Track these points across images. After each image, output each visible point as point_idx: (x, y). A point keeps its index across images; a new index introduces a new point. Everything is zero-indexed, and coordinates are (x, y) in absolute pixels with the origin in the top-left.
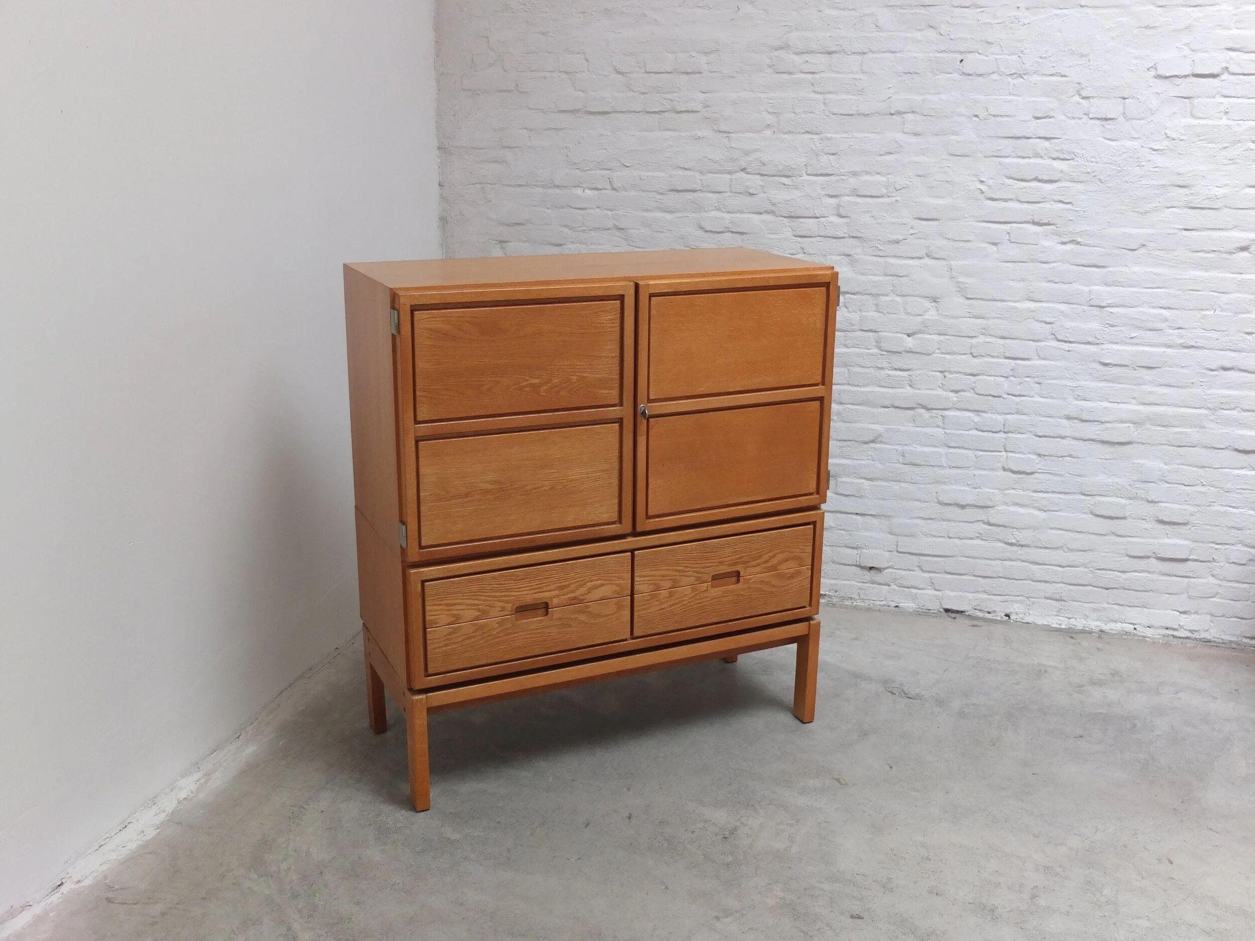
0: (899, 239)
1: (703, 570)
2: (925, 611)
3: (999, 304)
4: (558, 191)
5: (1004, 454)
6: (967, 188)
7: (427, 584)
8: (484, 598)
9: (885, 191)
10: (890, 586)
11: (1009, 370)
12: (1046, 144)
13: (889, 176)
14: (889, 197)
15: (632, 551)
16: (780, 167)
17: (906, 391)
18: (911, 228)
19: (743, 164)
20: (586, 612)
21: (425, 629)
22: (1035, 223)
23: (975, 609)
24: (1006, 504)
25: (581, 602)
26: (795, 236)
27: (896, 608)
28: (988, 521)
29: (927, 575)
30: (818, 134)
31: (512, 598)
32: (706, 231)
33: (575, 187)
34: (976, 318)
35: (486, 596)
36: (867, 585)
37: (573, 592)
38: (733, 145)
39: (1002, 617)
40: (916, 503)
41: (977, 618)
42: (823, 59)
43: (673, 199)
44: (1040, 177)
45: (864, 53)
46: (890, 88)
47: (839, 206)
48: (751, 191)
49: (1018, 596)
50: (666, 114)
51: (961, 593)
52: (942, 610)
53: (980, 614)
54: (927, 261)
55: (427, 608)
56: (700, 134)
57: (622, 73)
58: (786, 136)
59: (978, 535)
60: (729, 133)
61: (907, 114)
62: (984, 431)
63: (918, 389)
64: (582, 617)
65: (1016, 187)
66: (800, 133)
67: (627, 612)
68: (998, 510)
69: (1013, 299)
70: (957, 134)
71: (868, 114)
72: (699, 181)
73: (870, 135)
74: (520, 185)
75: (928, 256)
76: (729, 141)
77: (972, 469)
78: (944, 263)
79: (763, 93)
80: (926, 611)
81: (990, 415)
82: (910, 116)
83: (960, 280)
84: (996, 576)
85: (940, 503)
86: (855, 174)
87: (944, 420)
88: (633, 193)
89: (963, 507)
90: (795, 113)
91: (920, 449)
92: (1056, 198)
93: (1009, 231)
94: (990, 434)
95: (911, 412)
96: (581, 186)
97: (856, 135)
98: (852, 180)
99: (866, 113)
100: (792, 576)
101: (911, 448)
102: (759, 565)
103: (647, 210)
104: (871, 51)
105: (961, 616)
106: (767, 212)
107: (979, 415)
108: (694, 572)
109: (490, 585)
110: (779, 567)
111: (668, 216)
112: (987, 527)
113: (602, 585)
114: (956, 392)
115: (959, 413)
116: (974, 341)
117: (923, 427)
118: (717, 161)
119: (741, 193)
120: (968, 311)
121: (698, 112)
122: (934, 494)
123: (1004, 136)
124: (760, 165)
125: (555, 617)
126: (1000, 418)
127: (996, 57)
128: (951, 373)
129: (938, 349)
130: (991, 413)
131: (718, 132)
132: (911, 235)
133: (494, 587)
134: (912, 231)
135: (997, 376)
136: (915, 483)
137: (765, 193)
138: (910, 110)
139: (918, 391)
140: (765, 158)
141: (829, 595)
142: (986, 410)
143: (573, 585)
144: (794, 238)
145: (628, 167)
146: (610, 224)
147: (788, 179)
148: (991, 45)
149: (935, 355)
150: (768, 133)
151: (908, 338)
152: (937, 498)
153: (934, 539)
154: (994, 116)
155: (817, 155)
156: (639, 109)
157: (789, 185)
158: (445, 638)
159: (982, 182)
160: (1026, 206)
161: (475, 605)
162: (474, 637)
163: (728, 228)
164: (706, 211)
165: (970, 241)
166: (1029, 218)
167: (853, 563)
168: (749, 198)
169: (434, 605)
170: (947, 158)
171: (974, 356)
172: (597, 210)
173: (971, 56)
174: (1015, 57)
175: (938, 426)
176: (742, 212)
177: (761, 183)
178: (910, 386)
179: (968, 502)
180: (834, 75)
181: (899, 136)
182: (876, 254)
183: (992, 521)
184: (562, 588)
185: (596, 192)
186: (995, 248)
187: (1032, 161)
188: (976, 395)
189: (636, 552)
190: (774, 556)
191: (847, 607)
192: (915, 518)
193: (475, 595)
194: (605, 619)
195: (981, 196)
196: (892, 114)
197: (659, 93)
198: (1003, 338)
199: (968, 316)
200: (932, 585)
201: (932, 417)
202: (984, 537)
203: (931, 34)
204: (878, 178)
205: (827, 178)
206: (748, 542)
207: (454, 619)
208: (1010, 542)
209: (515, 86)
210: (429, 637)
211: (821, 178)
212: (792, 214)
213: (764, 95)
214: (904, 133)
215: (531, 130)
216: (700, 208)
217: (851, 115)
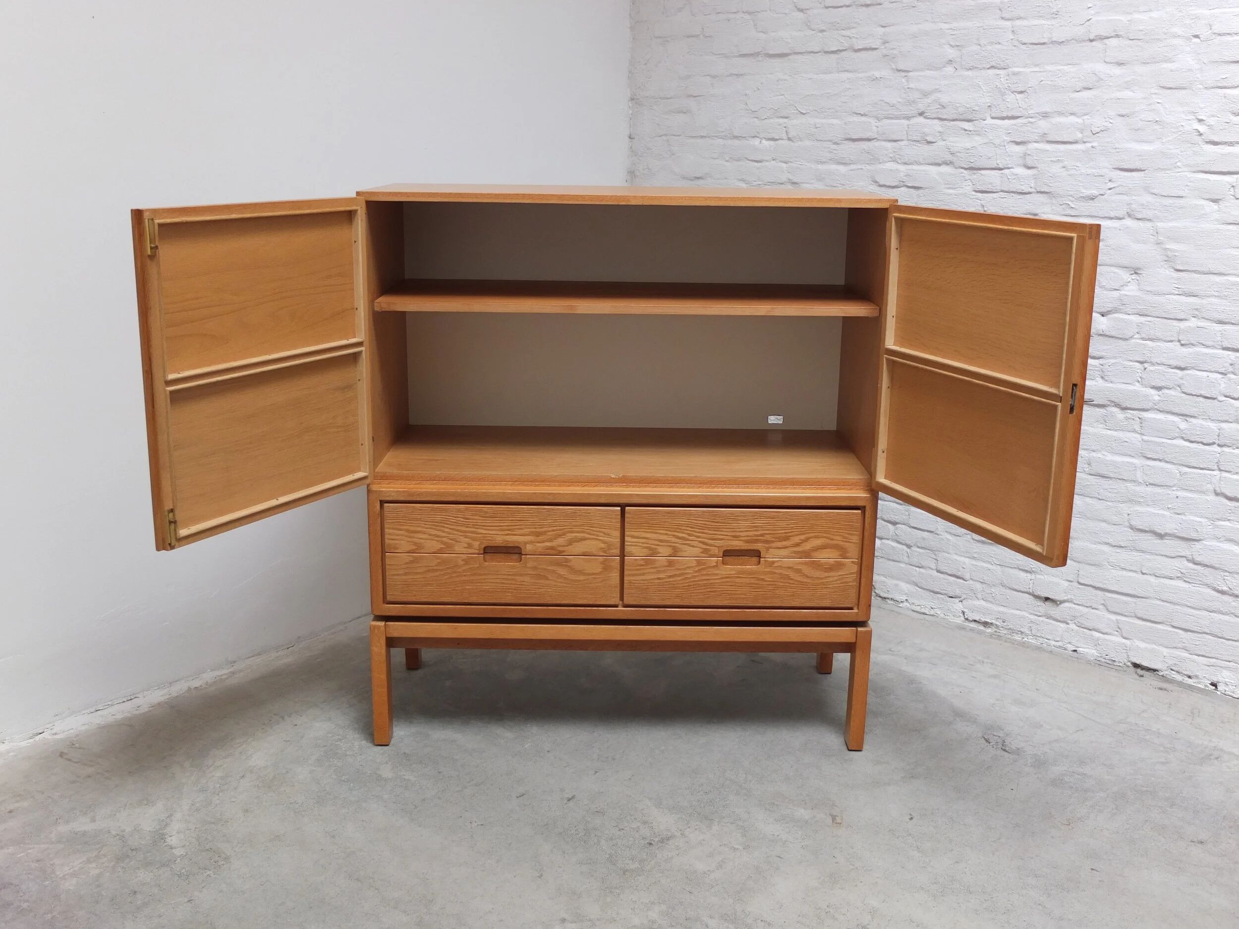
0: (1093, 194)
1: (710, 542)
2: (1108, 661)
3: (1217, 279)
4: (737, 142)
5: (1216, 473)
6: (1181, 129)
7: (386, 505)
8: (447, 530)
9: (1080, 135)
10: (1068, 624)
11: (1227, 365)
13: (1086, 117)
14: (1085, 142)
15: (623, 506)
16: (961, 110)
17: (1096, 383)
18: (1110, 181)
19: (921, 107)
20: (567, 566)
21: (383, 552)
23: (1172, 670)
24: (1217, 539)
25: (560, 553)
26: (976, 191)
27: (1075, 653)
28: (1193, 559)
29: (1114, 617)
30: (1005, 69)
31: (480, 535)
32: (881, 186)
33: (754, 137)
34: (1187, 296)
35: (450, 529)
36: (1041, 619)
37: (550, 540)
38: (911, 86)
39: (1206, 686)
40: (1104, 525)
41: (1171, 681)
43: (848, 150)
46: (1090, 7)
47: (1026, 154)
48: (929, 139)
49: (1230, 662)
50: (843, 53)
51: (1155, 646)
52: (1129, 664)
53: (1179, 678)
54: (1128, 222)
55: (386, 530)
56: (877, 74)
57: (801, 10)
58: (969, 73)
59: (1179, 575)
60: (908, 71)
61: (1110, 40)
62: (1192, 442)
63: (1111, 382)
64: (562, 571)
66: (984, 68)
67: (615, 576)
68: (1206, 545)
69: (1235, 272)
70: (1170, 60)
71: (1063, 42)
72: (875, 129)
73: (1065, 68)
74: (702, 137)
75: (1129, 215)
76: (907, 81)
77: (1174, 489)
78: (1149, 224)
79: (945, 23)
80: (1110, 662)
81: (1200, 422)
82: (1113, 42)
83: (1168, 246)
84: (1200, 631)
85: (1132, 528)
86: (1045, 115)
87: (1141, 423)
88: (808, 143)
89: (1161, 536)
90: (979, 45)
91: (1110, 457)
93: (1234, 184)
94: (1201, 446)
95: (1102, 410)
96: (758, 136)
97: (1048, 68)
98: (1043, 123)
99: (1061, 40)
100: (831, 568)
101: (1099, 455)
102: (785, 547)
103: (822, 163)
105: (1152, 675)
106: (946, 163)
107: (1187, 421)
108: (701, 542)
109: (455, 517)
110: (815, 554)
111: (842, 169)
112: (1191, 565)
113: (585, 539)
114: (1159, 389)
115: (1161, 416)
116: (1182, 325)
117: (1116, 430)
118: (894, 104)
119: (917, 141)
120: (1177, 286)
121: (876, 49)
122: (1126, 516)
123: (1231, 60)
124: (939, 108)
125: (530, 565)
126: (1213, 425)
128: (1153, 364)
129: (1137, 333)
130: (1203, 419)
131: (896, 72)
132: (1110, 189)
133: (460, 521)
134: (1111, 185)
135: (1212, 372)
136: (1102, 500)
137: (944, 140)
138: (1113, 34)
139: (1111, 385)
140: (944, 99)
141: (996, 625)
142: (1196, 415)
143: (550, 533)
144: (974, 193)
145: (804, 114)
146: (784, 178)
147: (970, 124)
149: (1133, 341)
150: (949, 69)
151: (1102, 318)
152: (1129, 521)
153: (1124, 573)
154: (1220, 35)
155: (1003, 94)
156: (817, 49)
157: (970, 131)
158: (405, 566)
159: (1200, 121)
161: (438, 536)
162: (437, 570)
163: (903, 182)
164: (880, 163)
165: (1182, 197)
167: (1025, 590)
168: (927, 147)
169: (393, 529)
170: (1157, 91)
171: (1182, 345)
172: (773, 162)
175: (1134, 431)
176: (918, 163)
177: (940, 129)
178: (1102, 378)
179: (1167, 531)
181: (1100, 68)
182: (1066, 213)
183: (1198, 559)
184: (538, 534)
185: (772, 143)
186: (1215, 206)
188: (1183, 395)
189: (627, 508)
190: (807, 540)
191: (1013, 642)
192: (1100, 543)
193: (437, 526)
194: (586, 577)
195: (1198, 139)
196: (1091, 41)
197: (837, 29)
198: (1221, 322)
199: (1177, 293)
200: (1119, 630)
201: (1127, 418)
202: (1187, 578)
204: (1072, 119)
205: (1013, 122)
206: (773, 518)
207: (414, 547)
208: (1220, 588)
209: (701, 30)
210: (388, 561)
211: (1006, 121)
212: (972, 165)
213: (947, 26)
214: (1105, 62)
215: (714, 77)
216: (874, 160)
217: (1044, 44)
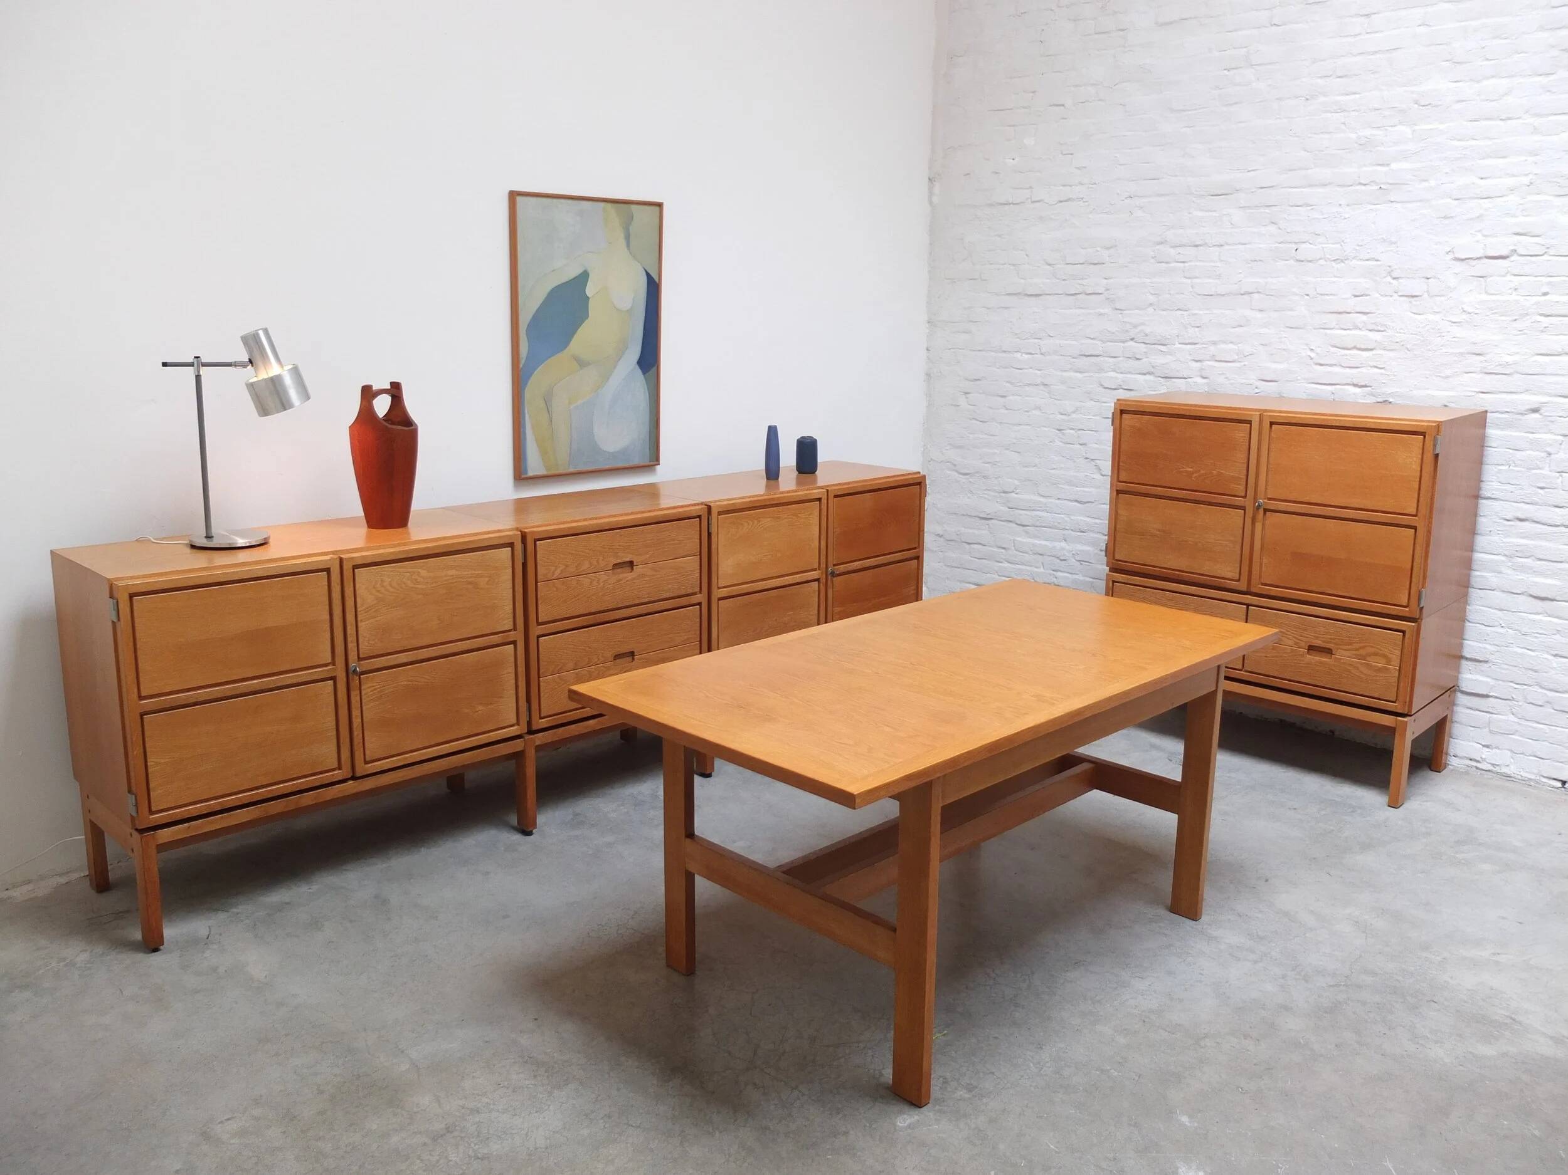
4: (1004, 355)
6: (1299, 355)
9: (1237, 357)
12: (1364, 318)
13: (1240, 345)
14: (1239, 362)
16: (1158, 338)
18: (1256, 388)
19: (1132, 334)
22: (1355, 385)
30: (1187, 311)
32: (1106, 388)
33: (1017, 351)
38: (1125, 320)
42: (1192, 251)
43: (1083, 362)
44: (1358, 346)
45: (1222, 246)
46: (1241, 273)
47: (1201, 369)
48: (1137, 357)
50: (1078, 296)
56: (1102, 311)
57: (1050, 265)
58: (1164, 313)
60: (1123, 310)
61: (1253, 295)
65: (1339, 354)
66: (1173, 310)
70: (1291, 310)
71: (1224, 295)
72: (1101, 349)
73: (1226, 312)
74: (980, 350)
76: (1122, 317)
79: (1146, 279)
82: (1256, 296)
86: (1214, 343)
88: (1055, 357)
90: (1170, 294)
92: (1372, 364)
96: (1020, 351)
97: (1215, 311)
98: (1212, 348)
103: (1065, 371)
104: (1227, 244)
106: (1149, 373)
111: (1078, 375)
118: (1113, 332)
119: (1130, 358)
121: (1101, 294)
123: (1329, 311)
124: (1144, 336)
127: (1324, 246)
131: (1115, 310)
137: (1148, 358)
138: (1256, 291)
140: (1148, 330)
145: (1052, 336)
146: (1038, 381)
147: (1165, 347)
148: (1319, 237)
150: (1151, 310)
154: (1321, 295)
155: (1186, 328)
156: (1061, 292)
157: (1165, 352)
159: (1311, 350)
160: (1348, 370)
163: (1121, 386)
164: (1105, 372)
166: (1349, 381)
168: (1136, 362)
170: (1284, 330)
172: (1030, 370)
173: (1304, 246)
174: (1338, 246)
176: (1130, 373)
177: (1145, 350)
180: (1198, 264)
181: (1248, 313)
185: (1030, 356)
187: (1353, 332)
195: (1310, 362)
196: (1242, 295)
197: (1075, 279)
203: (1272, 229)
204: (1231, 346)
205: (1193, 346)
209: (979, 275)
211: (1189, 346)
212: (1166, 375)
213: (1148, 280)
214: (1252, 309)
215: (988, 309)
216: (1101, 370)
217: (1211, 295)
